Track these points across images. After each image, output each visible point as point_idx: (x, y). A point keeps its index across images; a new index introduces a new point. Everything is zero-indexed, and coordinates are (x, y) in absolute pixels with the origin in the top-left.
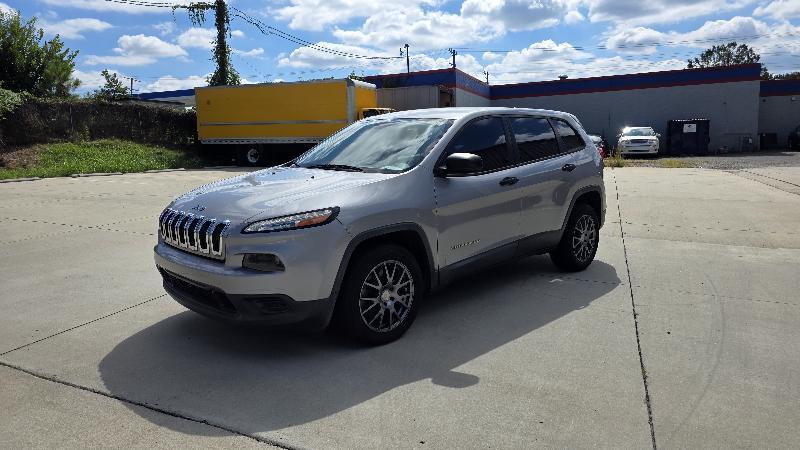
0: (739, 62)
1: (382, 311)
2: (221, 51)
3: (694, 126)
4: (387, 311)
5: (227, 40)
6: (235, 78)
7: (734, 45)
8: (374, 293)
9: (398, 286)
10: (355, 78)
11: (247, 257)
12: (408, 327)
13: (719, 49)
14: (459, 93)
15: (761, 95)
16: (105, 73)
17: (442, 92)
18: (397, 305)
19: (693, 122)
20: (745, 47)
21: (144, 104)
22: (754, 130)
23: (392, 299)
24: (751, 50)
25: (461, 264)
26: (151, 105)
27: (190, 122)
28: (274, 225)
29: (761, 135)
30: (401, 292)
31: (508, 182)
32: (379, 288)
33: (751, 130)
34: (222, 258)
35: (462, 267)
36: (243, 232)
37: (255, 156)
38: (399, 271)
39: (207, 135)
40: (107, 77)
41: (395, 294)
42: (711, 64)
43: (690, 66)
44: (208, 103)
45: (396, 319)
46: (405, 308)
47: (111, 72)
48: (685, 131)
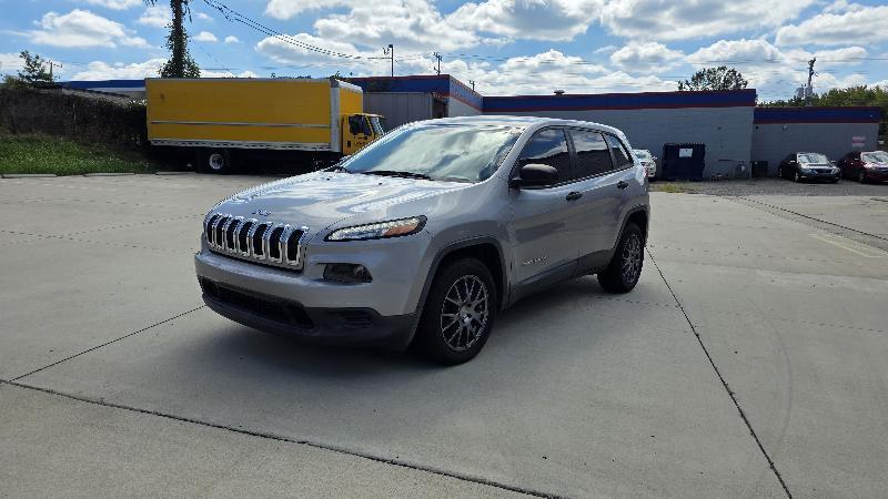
0: (727, 87)
1: (460, 329)
2: (178, 37)
3: (690, 150)
4: (465, 328)
5: (185, 24)
6: (194, 70)
7: (724, 68)
8: (454, 309)
9: (477, 302)
10: (342, 79)
11: (331, 267)
12: (482, 346)
13: (709, 72)
14: (453, 102)
15: (755, 122)
16: (24, 54)
17: (435, 101)
18: (474, 322)
19: (689, 147)
20: (735, 73)
21: (79, 93)
22: (747, 159)
23: (469, 316)
24: (740, 75)
25: (529, 281)
26: (87, 95)
27: (137, 117)
28: (361, 233)
29: (753, 163)
30: (477, 309)
31: (573, 197)
32: (458, 303)
33: (744, 157)
34: (299, 268)
35: (529, 285)
36: (326, 239)
37: (219, 162)
38: (477, 286)
39: (159, 135)
40: (28, 60)
41: (472, 311)
42: (700, 88)
43: (681, 88)
44: (162, 96)
45: (472, 337)
46: (480, 326)
47: (32, 55)
48: (681, 155)
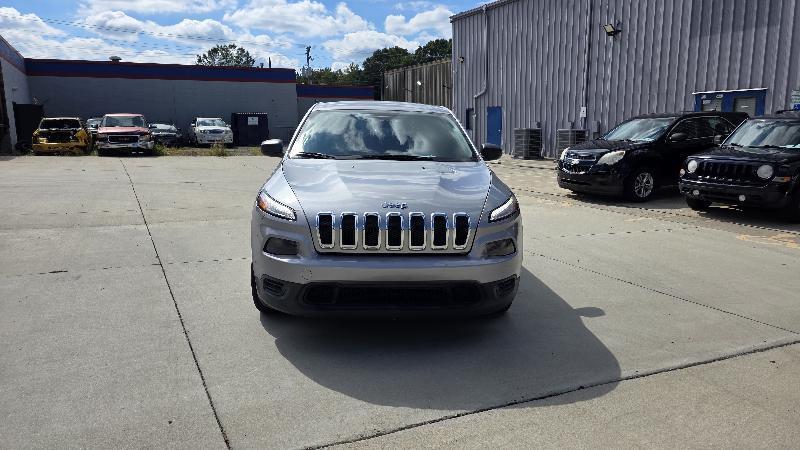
0: (239, 62)
3: (256, 119)
7: (234, 47)
13: (222, 49)
15: (298, 96)
19: (255, 116)
20: (243, 51)
24: (247, 53)
36: (490, 221)
43: (200, 61)
48: (249, 123)
